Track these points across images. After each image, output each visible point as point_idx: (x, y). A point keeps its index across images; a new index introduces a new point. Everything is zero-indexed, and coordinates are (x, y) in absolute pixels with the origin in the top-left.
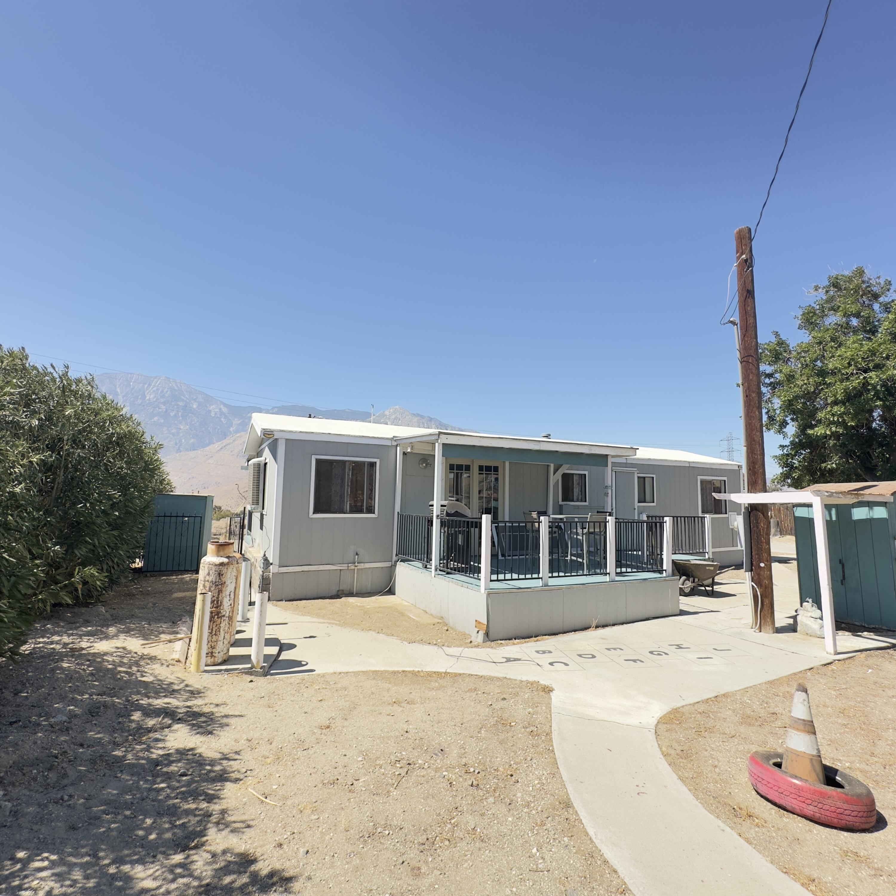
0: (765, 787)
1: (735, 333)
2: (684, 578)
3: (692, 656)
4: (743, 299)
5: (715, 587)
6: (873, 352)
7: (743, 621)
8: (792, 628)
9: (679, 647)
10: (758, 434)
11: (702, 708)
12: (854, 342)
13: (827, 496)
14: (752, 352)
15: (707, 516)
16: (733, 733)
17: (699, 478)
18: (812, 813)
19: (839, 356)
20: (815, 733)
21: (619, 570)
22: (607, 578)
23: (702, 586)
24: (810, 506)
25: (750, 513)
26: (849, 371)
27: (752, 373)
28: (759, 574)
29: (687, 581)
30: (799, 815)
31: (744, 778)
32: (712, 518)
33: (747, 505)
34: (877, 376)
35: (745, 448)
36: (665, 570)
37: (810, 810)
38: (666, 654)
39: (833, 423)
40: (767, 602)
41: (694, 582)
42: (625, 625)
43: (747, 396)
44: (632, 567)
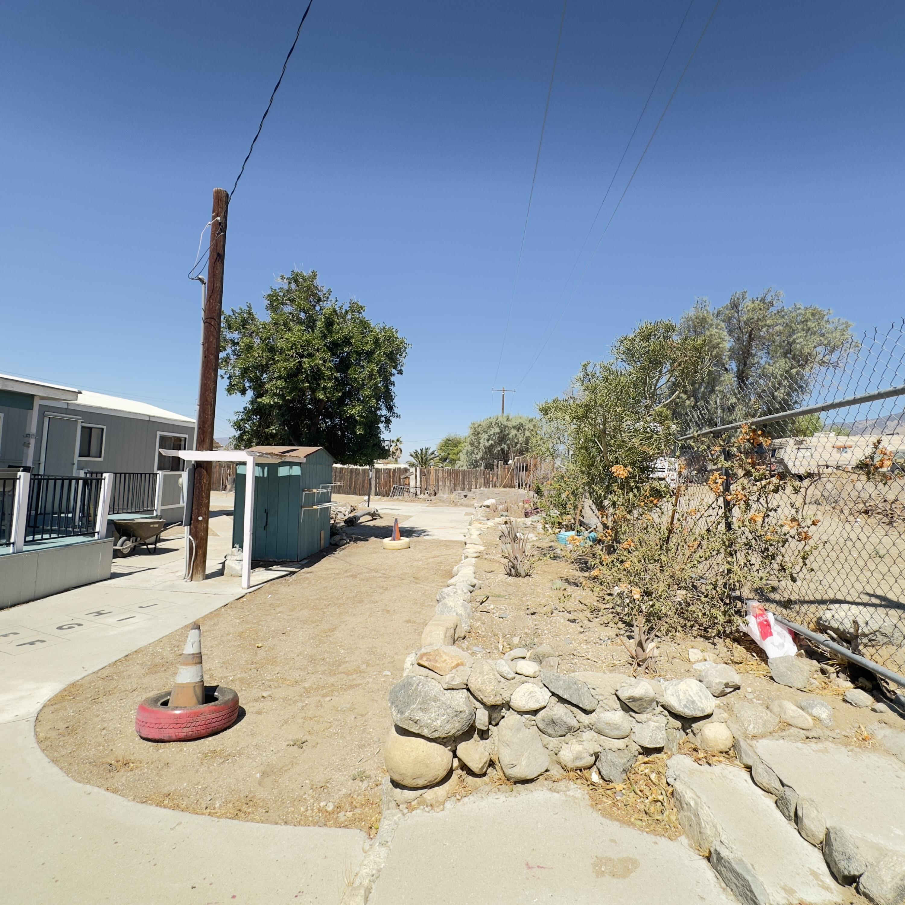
0: (147, 729)
1: (202, 291)
2: (124, 538)
3: (110, 620)
4: (213, 260)
5: (158, 545)
6: (308, 342)
7: (178, 574)
8: (220, 573)
9: (99, 613)
10: (211, 395)
11: (106, 672)
12: (298, 331)
13: (259, 456)
14: (215, 315)
15: (160, 472)
16: (134, 687)
17: (159, 433)
19: (286, 339)
21: (30, 538)
22: (10, 550)
23: (144, 545)
24: (244, 464)
25: (195, 469)
26: (290, 353)
27: (213, 335)
28: (196, 528)
29: (127, 542)
31: (132, 729)
32: (165, 475)
33: (193, 463)
34: (309, 363)
35: (198, 407)
36: (98, 533)
38: (79, 625)
39: (275, 394)
40: (200, 552)
41: (136, 541)
42: (31, 603)
43: (206, 356)
44: (51, 532)
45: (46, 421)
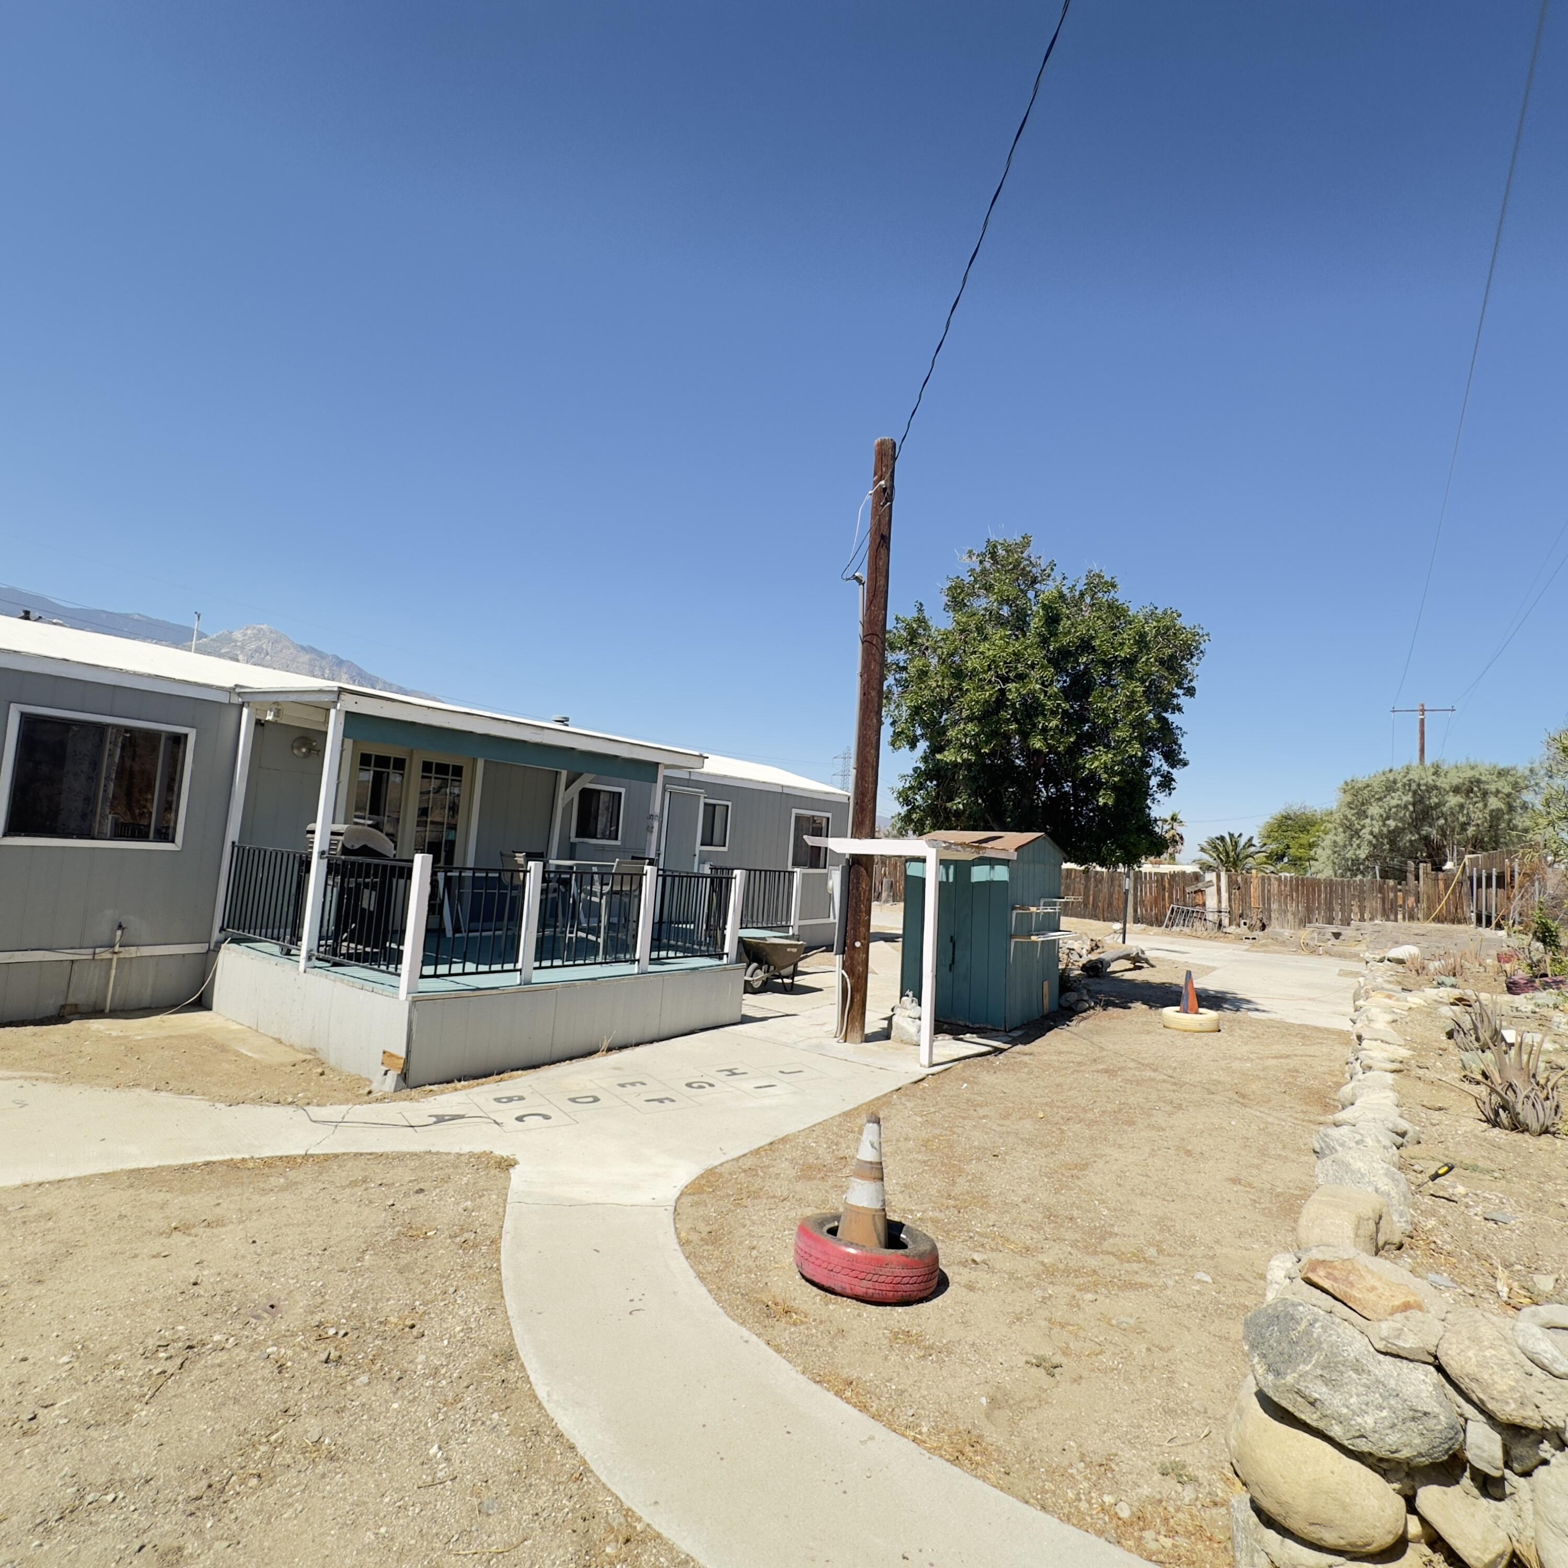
0: (812, 1266)
1: (860, 594)
2: (754, 965)
3: (747, 1085)
4: (875, 547)
5: (796, 978)
6: (1017, 656)
7: (826, 1028)
8: (885, 1035)
9: (732, 1073)
10: (873, 751)
11: (748, 1163)
12: (1001, 638)
13: (945, 848)
14: (878, 629)
15: (797, 870)
16: (785, 1194)
17: (795, 811)
18: (864, 1290)
19: (982, 653)
20: (882, 1179)
21: (654, 955)
22: (635, 968)
23: (778, 977)
24: (923, 860)
25: (850, 867)
26: (987, 676)
27: (875, 660)
28: (852, 958)
29: (758, 971)
30: (848, 1297)
31: (788, 1259)
32: (803, 874)
33: (847, 857)
34: (1017, 690)
35: (854, 771)
36: (727, 954)
37: (862, 1288)
38: (711, 1085)
39: (964, 746)
40: (858, 997)
41: (768, 971)
42: (656, 1044)
43: (865, 694)
44: (676, 949)
45: (667, 795)
